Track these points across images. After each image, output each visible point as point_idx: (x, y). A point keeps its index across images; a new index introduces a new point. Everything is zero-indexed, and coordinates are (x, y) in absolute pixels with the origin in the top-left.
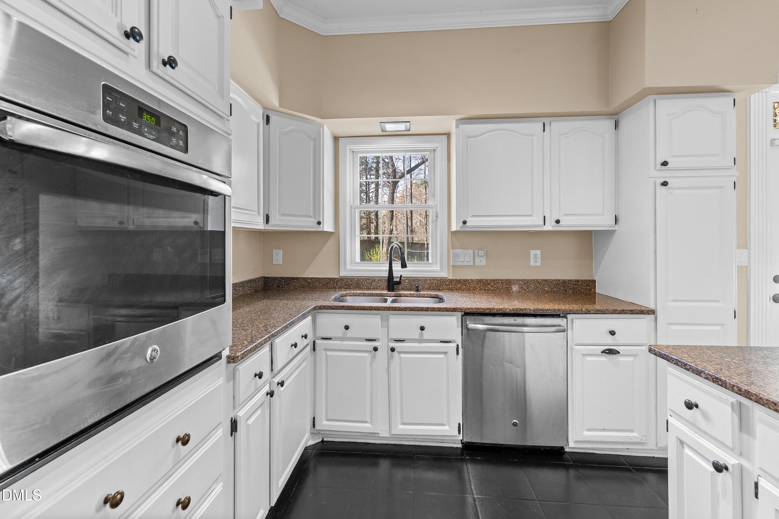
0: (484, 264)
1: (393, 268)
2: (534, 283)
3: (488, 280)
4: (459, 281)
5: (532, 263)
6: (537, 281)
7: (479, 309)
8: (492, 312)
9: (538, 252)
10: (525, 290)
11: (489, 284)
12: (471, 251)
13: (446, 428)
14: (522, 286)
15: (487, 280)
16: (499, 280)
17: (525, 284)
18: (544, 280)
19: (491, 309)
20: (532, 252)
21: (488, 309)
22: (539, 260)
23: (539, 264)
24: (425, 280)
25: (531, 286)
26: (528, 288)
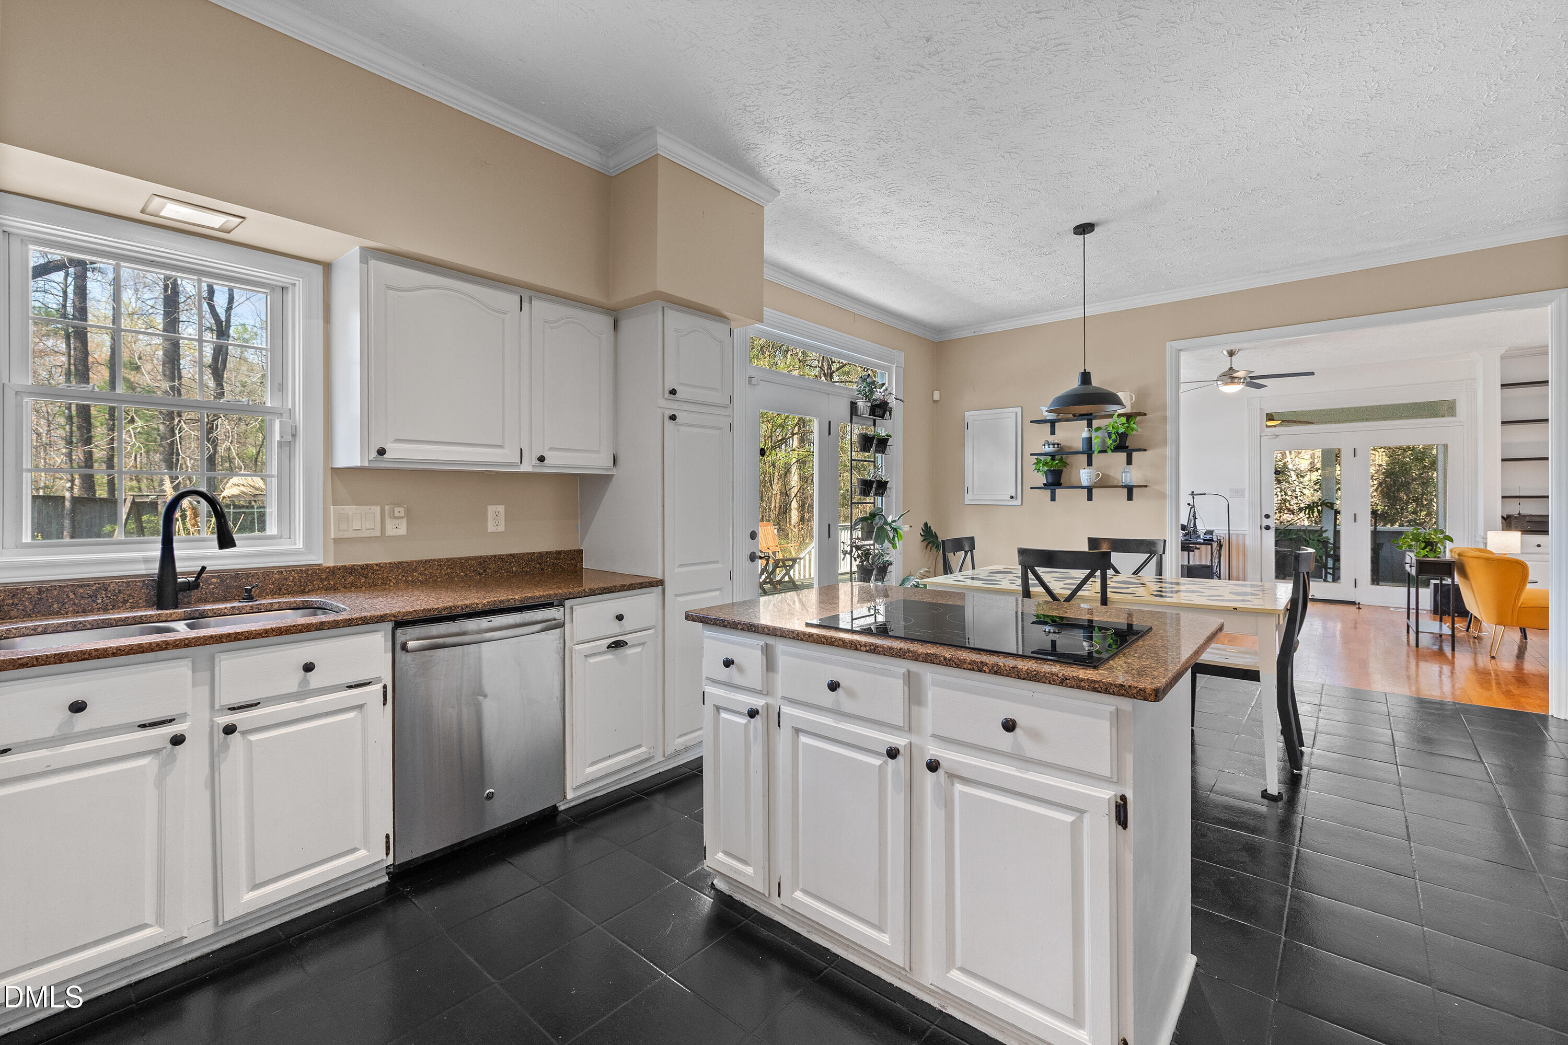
0: (402, 531)
1: (177, 553)
2: (495, 561)
3: (412, 562)
4: (350, 570)
5: (491, 528)
6: (500, 558)
7: (430, 610)
8: (454, 613)
9: (501, 509)
10: (480, 574)
11: (415, 570)
12: (377, 509)
13: (362, 853)
14: (475, 569)
15: (410, 563)
16: (434, 560)
17: (481, 565)
18: (511, 555)
19: (451, 607)
20: (491, 509)
21: (445, 609)
22: (503, 522)
23: (502, 528)
24: (267, 573)
25: (490, 567)
26: (485, 571)
